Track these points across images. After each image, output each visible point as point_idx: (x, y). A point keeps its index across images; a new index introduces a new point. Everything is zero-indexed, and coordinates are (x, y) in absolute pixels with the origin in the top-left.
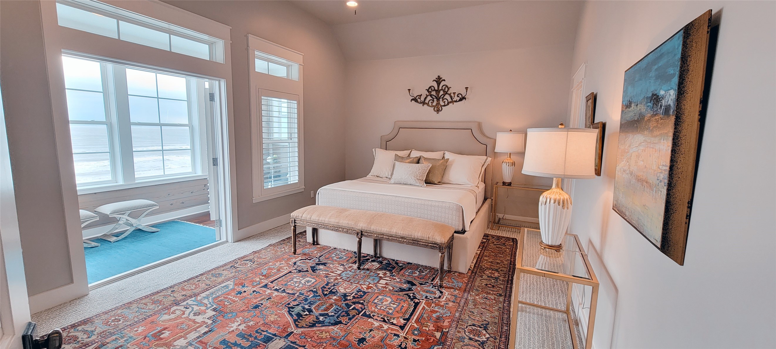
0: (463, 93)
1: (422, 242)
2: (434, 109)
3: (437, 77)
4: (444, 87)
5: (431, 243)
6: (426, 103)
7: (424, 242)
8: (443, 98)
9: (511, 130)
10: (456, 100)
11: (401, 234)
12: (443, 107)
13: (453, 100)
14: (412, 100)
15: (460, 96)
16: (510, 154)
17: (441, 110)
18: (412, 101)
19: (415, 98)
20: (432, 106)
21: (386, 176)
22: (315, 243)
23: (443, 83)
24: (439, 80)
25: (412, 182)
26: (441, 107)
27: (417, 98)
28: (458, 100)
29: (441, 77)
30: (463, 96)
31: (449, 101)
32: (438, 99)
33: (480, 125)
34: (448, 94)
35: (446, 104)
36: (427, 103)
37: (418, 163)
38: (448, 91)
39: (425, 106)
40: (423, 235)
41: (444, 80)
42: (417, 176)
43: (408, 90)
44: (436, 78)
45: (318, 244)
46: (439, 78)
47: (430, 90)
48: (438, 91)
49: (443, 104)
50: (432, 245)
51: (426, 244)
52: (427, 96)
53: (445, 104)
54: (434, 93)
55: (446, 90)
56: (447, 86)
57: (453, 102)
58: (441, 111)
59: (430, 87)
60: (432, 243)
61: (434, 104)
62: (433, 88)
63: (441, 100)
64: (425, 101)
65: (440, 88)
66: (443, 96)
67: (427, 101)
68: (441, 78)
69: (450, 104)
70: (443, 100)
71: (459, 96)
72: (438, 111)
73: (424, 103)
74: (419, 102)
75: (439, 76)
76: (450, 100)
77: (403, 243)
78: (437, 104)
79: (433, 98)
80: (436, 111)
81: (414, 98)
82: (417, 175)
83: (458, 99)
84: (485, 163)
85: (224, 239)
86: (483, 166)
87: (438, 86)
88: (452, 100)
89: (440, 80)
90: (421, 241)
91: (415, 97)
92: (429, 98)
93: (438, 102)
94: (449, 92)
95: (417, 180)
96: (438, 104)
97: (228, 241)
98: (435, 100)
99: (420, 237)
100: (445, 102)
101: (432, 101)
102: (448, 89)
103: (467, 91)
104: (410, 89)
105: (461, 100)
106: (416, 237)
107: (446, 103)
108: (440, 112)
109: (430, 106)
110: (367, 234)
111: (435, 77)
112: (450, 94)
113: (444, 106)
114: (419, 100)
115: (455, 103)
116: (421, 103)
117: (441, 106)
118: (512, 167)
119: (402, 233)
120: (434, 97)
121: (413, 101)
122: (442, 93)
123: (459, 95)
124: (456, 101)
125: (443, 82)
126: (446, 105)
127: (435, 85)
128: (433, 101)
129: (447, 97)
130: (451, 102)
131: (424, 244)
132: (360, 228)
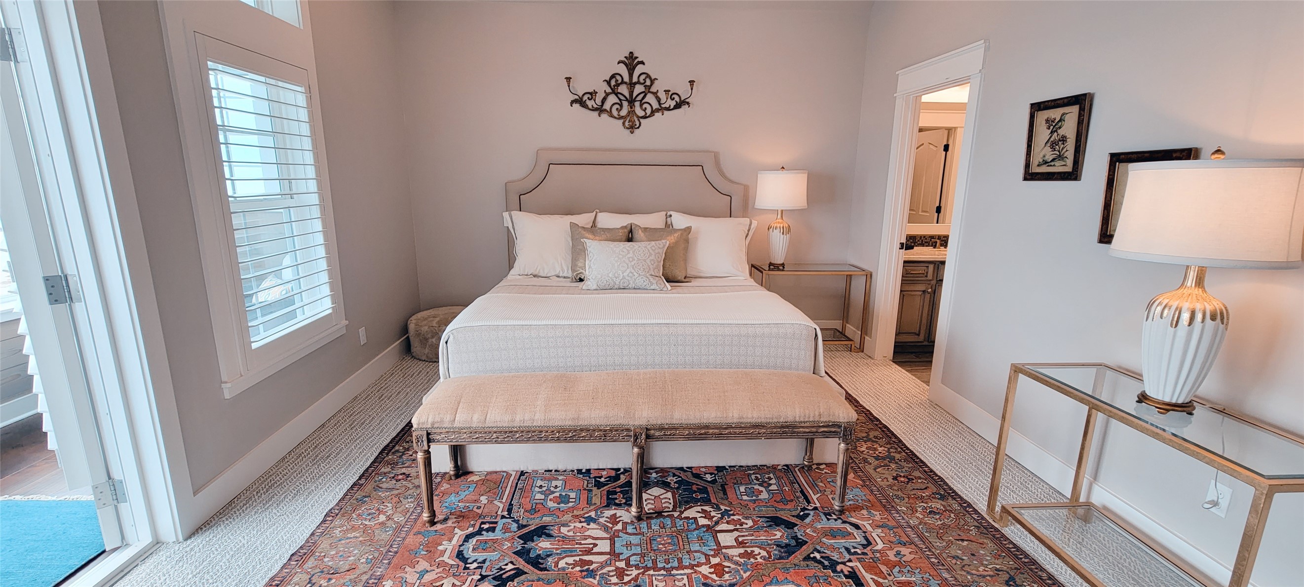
0: (683, 91)
1: (803, 427)
2: (624, 124)
3: (628, 55)
4: (643, 77)
5: (823, 426)
6: (606, 110)
7: (807, 427)
8: (641, 101)
9: (783, 168)
10: (668, 106)
11: (753, 418)
12: (641, 120)
13: (663, 106)
14: (572, 102)
15: (677, 98)
16: (782, 211)
17: (638, 126)
18: (574, 105)
19: (581, 99)
20: (621, 118)
21: (557, 273)
22: (461, 471)
23: (639, 69)
24: (631, 62)
25: (641, 282)
26: (639, 120)
27: (585, 98)
28: (672, 107)
29: (635, 55)
30: (682, 99)
31: (654, 109)
32: (631, 102)
33: (716, 157)
34: (652, 93)
35: (648, 114)
36: (609, 110)
37: (630, 239)
38: (651, 85)
39: (604, 116)
40: (807, 412)
41: (642, 63)
42: (650, 269)
43: (567, 78)
44: (626, 57)
45: (468, 473)
46: (631, 56)
47: (613, 83)
48: (632, 85)
49: (642, 113)
50: (826, 429)
51: (814, 430)
52: (607, 95)
53: (646, 114)
54: (624, 90)
55: (648, 83)
56: (648, 76)
57: (662, 109)
58: (638, 128)
59: (613, 76)
60: (828, 426)
61: (624, 112)
62: (619, 78)
63: (637, 104)
64: (602, 105)
65: (635, 79)
66: (642, 95)
67: (607, 106)
68: (637, 58)
69: (656, 114)
70: (641, 105)
71: (674, 98)
72: (632, 128)
73: (600, 110)
74: (590, 107)
75: (631, 53)
76: (656, 106)
77: (757, 437)
78: (629, 112)
79: (620, 100)
80: (628, 128)
81: (577, 97)
82: (649, 266)
83: (673, 104)
84: (749, 231)
85: (141, 538)
86: (746, 237)
87: (631, 75)
88: (660, 106)
89: (634, 60)
90: (803, 425)
91: (581, 96)
92: (612, 99)
93: (631, 108)
94: (653, 89)
95: (650, 277)
96: (632, 112)
97: (163, 538)
98: (625, 104)
99: (800, 417)
100: (646, 108)
101: (617, 106)
102: (652, 81)
103: (692, 89)
104: (570, 78)
105: (678, 106)
106: (790, 419)
107: (649, 111)
108: (636, 131)
109: (615, 118)
110: (662, 434)
111: (623, 55)
112: (655, 94)
113: (645, 117)
114: (590, 103)
115: (666, 112)
116: (594, 110)
117: (639, 118)
118: (787, 235)
119: (755, 415)
120: (622, 97)
121: (576, 106)
122: (639, 89)
123: (674, 96)
124: (668, 109)
125: (640, 66)
126: (649, 117)
127: (623, 70)
128: (621, 105)
129: (650, 98)
130: (657, 110)
131: (807, 430)
132: (643, 422)
